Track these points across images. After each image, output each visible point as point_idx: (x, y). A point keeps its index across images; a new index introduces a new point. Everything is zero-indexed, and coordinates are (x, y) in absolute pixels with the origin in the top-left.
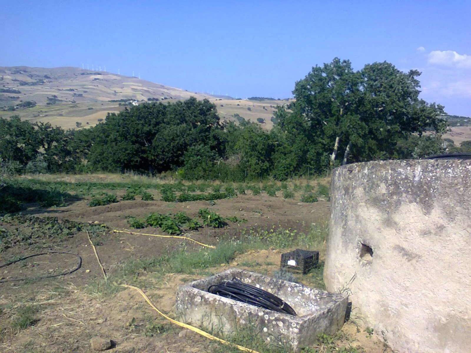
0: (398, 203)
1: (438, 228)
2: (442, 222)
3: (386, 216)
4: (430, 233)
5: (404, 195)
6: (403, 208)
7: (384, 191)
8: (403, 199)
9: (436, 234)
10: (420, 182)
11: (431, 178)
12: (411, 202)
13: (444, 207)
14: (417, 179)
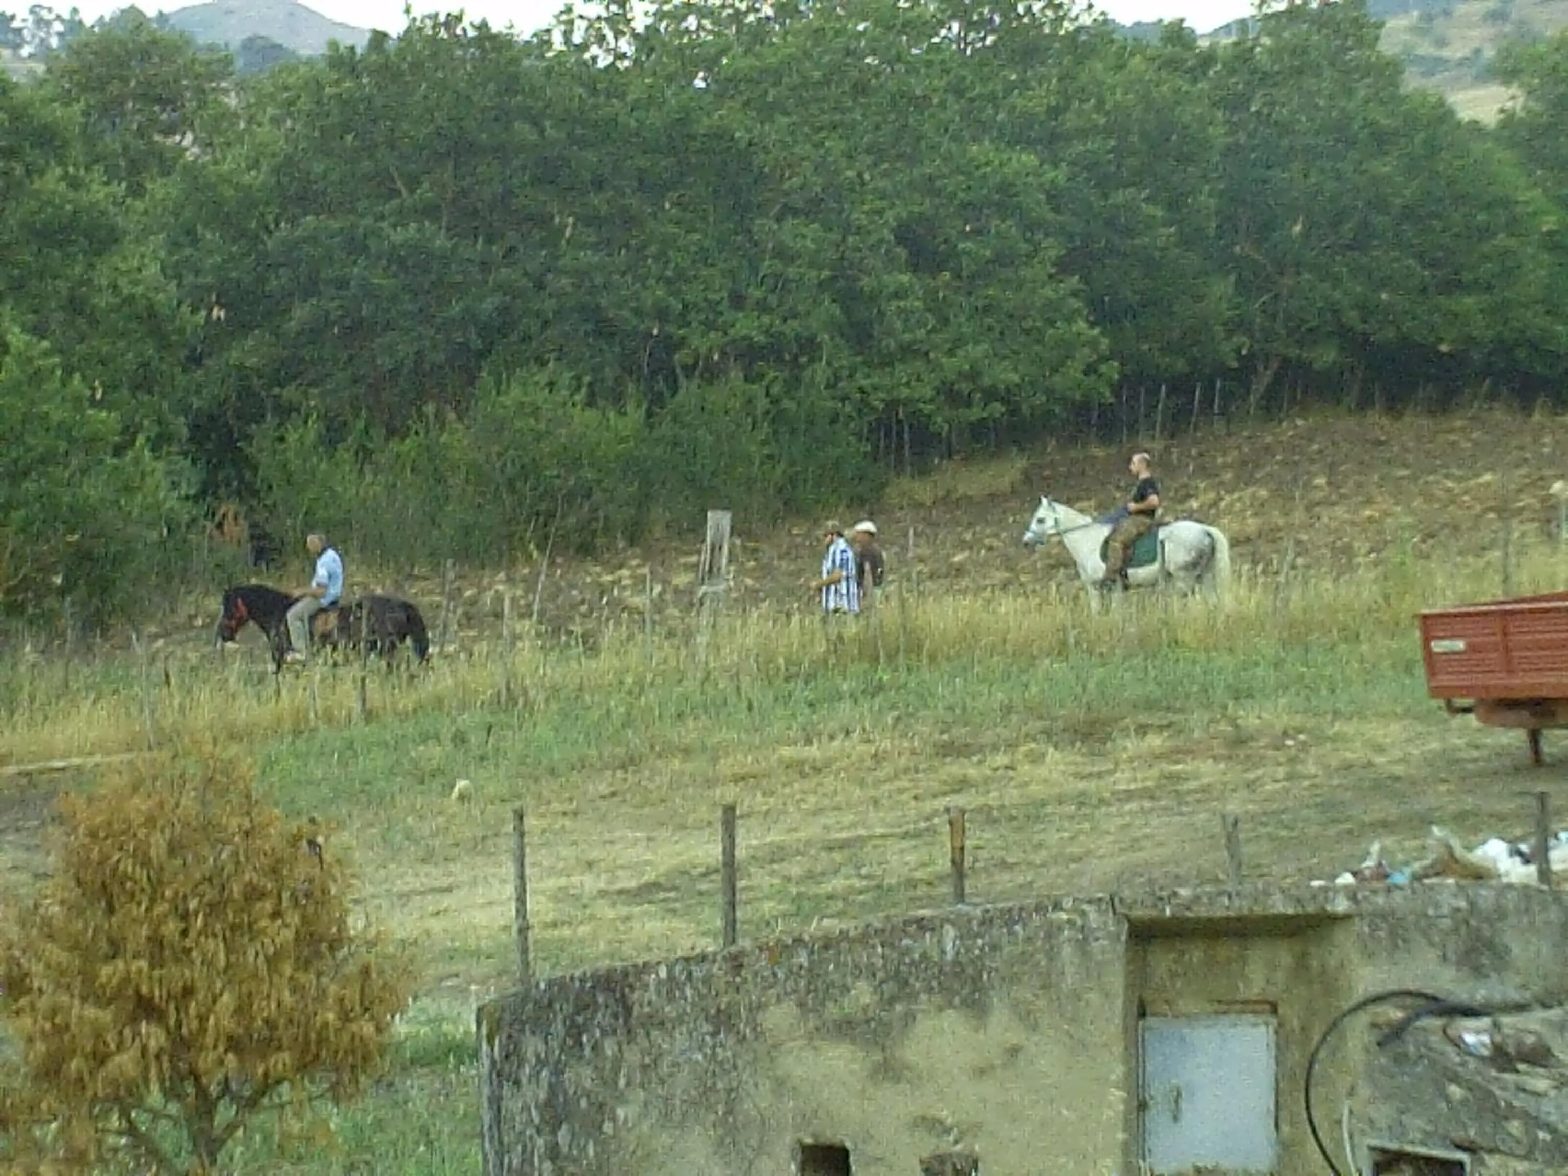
0: (909, 1018)
1: (1007, 1051)
2: (1014, 1037)
3: (878, 1057)
4: (992, 1067)
5: (924, 997)
6: (924, 1026)
7: (866, 999)
8: (923, 1007)
9: (1004, 1066)
10: (956, 962)
11: (982, 950)
12: (941, 1009)
13: (1015, 1006)
14: (950, 956)
